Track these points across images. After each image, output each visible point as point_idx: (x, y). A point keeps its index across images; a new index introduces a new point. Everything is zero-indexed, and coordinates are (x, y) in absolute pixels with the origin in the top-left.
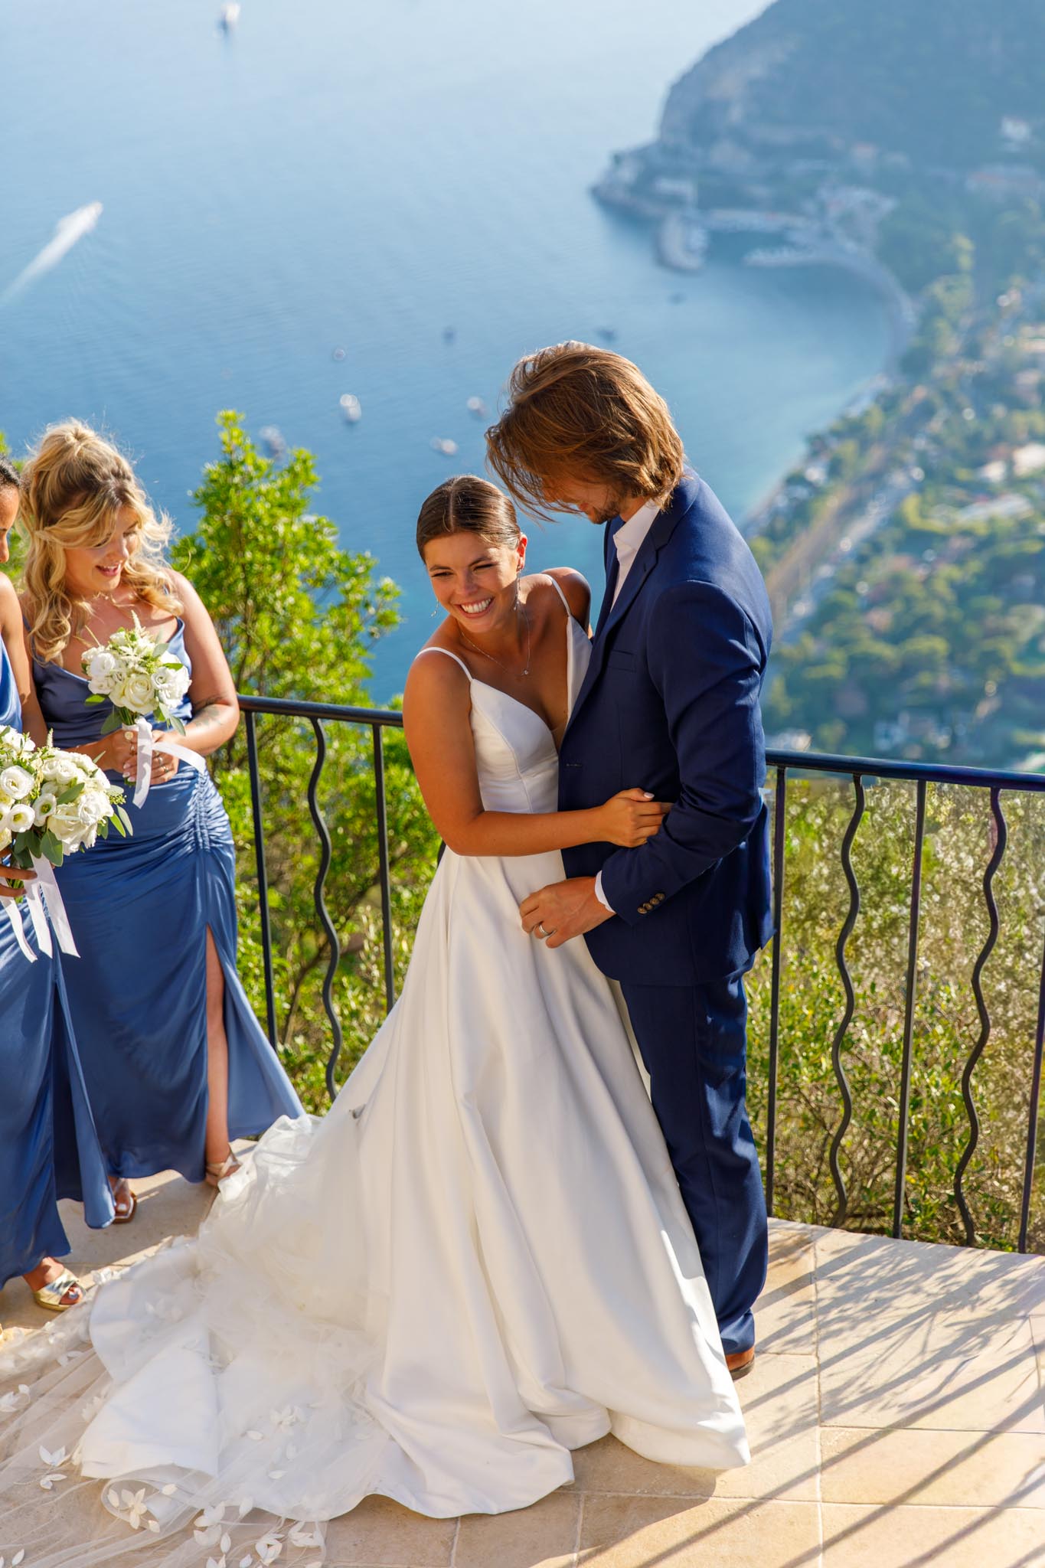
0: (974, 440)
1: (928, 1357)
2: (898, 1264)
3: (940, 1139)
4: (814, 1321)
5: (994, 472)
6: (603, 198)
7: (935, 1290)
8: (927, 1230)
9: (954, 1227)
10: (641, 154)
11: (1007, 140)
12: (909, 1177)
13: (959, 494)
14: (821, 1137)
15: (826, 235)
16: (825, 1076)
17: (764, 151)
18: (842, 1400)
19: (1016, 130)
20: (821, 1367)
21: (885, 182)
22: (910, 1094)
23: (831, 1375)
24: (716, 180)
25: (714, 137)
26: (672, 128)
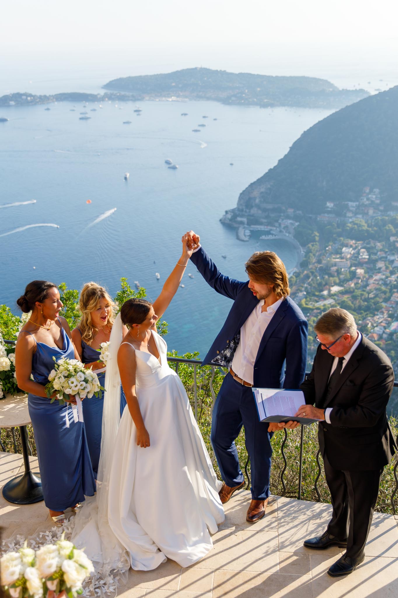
0: (320, 284)
1: (308, 533)
2: (299, 507)
3: (311, 472)
4: (277, 522)
5: (325, 293)
6: (223, 222)
7: (310, 514)
8: (308, 497)
9: (315, 497)
10: (233, 211)
11: (328, 207)
12: (302, 483)
13: (316, 298)
14: (279, 471)
15: (281, 231)
16: (280, 455)
17: (265, 210)
18: (285, 544)
19: (330, 205)
20: (279, 535)
21: (296, 218)
22: (303, 460)
23: (282, 538)
24: (252, 218)
25: (252, 207)
26: (241, 204)
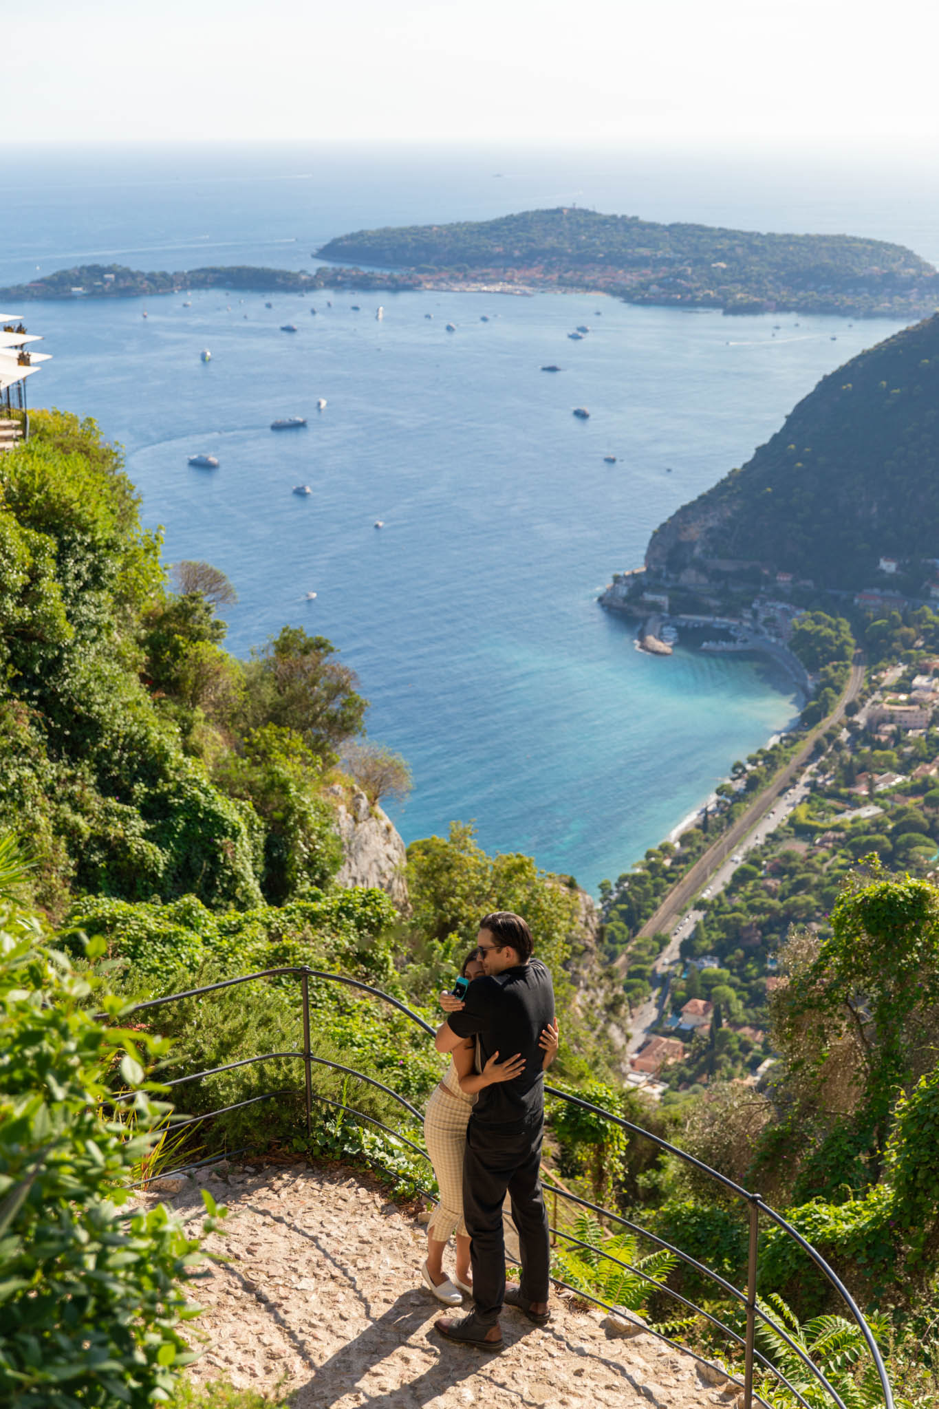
0: (850, 768)
5: (861, 789)
6: (606, 603)
10: (634, 578)
11: (883, 571)
13: (839, 806)
15: (757, 632)
17: (717, 575)
19: (888, 566)
21: (797, 598)
24: (684, 595)
25: (684, 566)
26: (655, 561)
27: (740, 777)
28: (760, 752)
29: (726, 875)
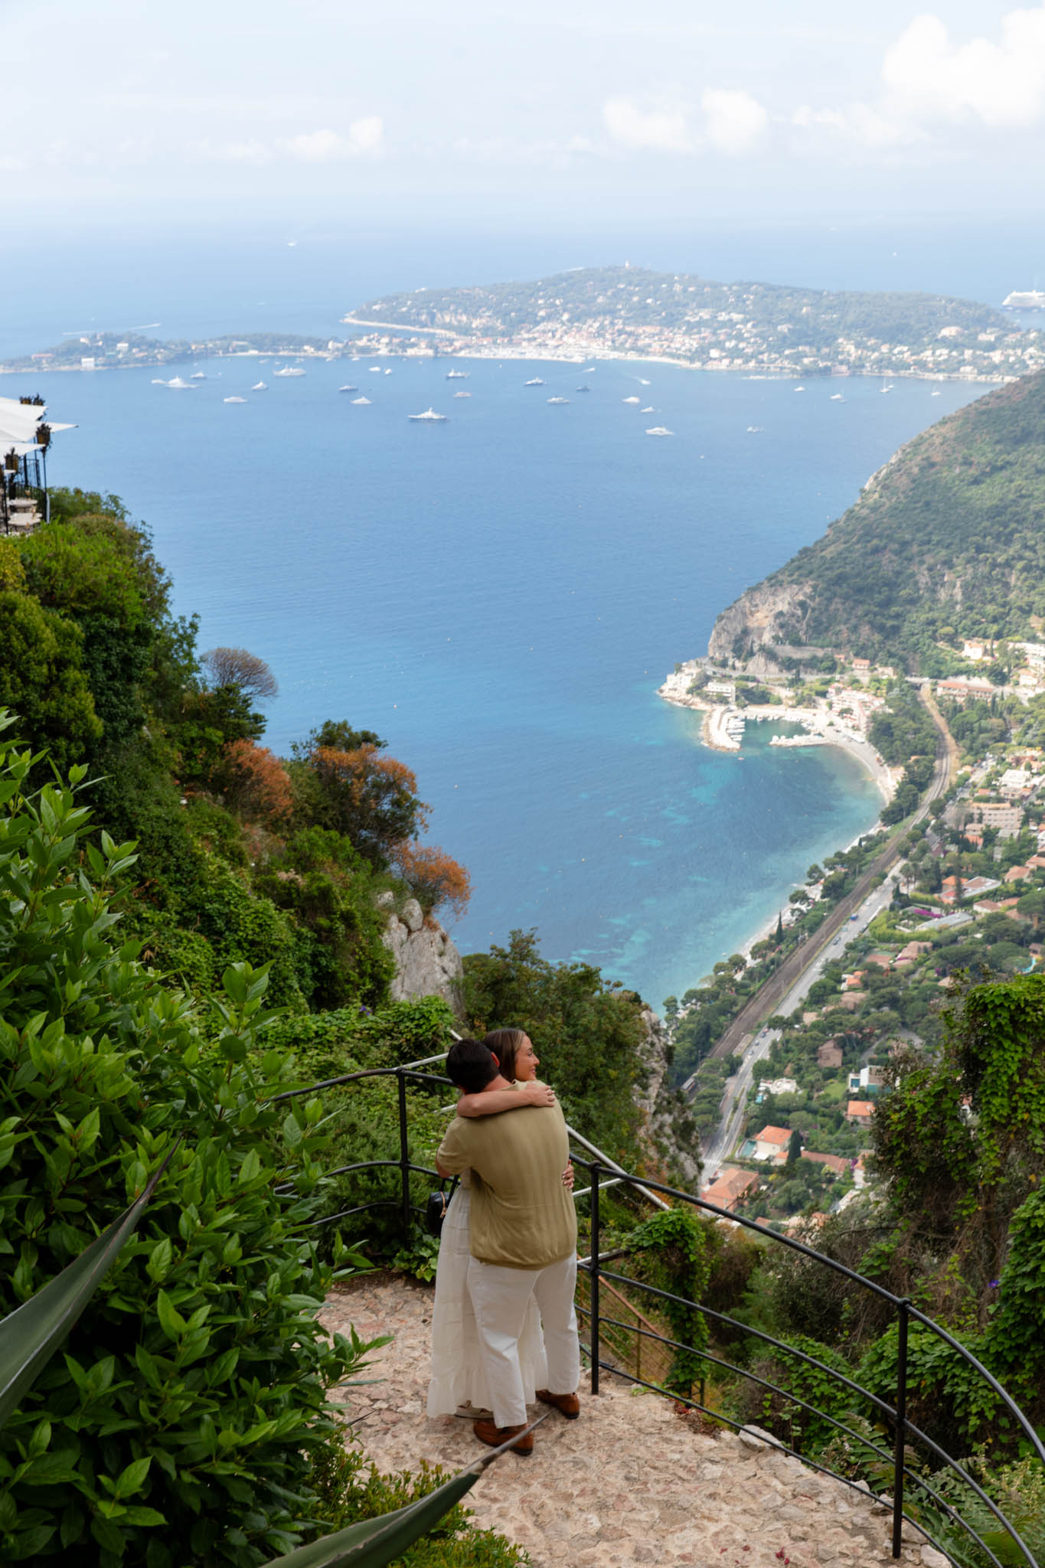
10: (697, 664)
11: (967, 658)
17: (788, 664)
21: (876, 687)
24: (751, 685)
25: (751, 654)
26: (720, 647)
27: (816, 882)
28: (839, 855)
29: (801, 990)
